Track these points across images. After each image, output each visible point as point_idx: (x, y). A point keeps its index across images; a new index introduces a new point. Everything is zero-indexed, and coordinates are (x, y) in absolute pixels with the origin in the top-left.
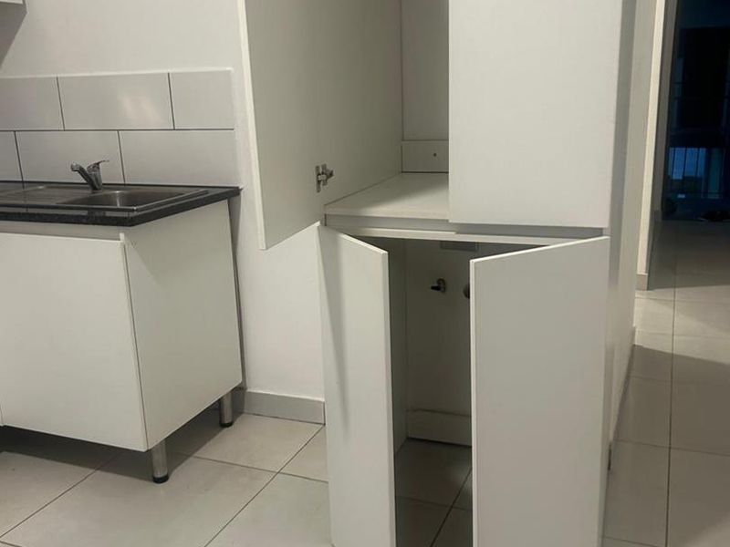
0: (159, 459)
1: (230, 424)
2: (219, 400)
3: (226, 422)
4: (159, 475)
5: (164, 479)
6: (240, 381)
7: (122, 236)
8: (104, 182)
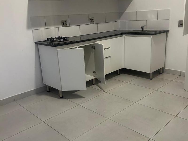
0: (151, 75)
1: (161, 74)
2: (160, 69)
3: (161, 73)
4: (151, 78)
5: (152, 79)
6: (164, 66)
7: (151, 37)
8: (144, 29)
